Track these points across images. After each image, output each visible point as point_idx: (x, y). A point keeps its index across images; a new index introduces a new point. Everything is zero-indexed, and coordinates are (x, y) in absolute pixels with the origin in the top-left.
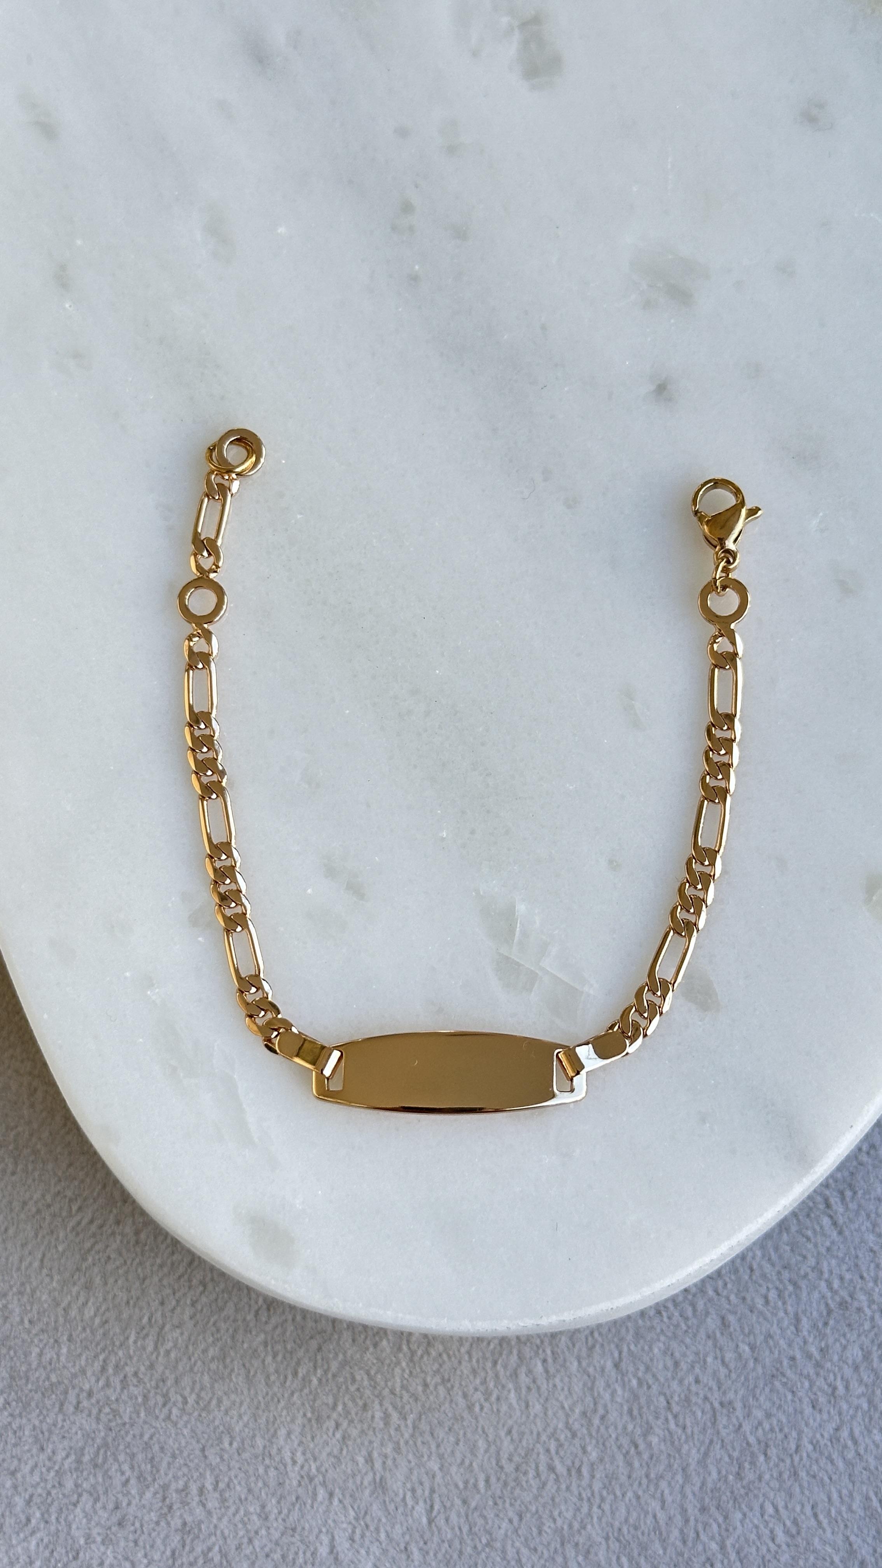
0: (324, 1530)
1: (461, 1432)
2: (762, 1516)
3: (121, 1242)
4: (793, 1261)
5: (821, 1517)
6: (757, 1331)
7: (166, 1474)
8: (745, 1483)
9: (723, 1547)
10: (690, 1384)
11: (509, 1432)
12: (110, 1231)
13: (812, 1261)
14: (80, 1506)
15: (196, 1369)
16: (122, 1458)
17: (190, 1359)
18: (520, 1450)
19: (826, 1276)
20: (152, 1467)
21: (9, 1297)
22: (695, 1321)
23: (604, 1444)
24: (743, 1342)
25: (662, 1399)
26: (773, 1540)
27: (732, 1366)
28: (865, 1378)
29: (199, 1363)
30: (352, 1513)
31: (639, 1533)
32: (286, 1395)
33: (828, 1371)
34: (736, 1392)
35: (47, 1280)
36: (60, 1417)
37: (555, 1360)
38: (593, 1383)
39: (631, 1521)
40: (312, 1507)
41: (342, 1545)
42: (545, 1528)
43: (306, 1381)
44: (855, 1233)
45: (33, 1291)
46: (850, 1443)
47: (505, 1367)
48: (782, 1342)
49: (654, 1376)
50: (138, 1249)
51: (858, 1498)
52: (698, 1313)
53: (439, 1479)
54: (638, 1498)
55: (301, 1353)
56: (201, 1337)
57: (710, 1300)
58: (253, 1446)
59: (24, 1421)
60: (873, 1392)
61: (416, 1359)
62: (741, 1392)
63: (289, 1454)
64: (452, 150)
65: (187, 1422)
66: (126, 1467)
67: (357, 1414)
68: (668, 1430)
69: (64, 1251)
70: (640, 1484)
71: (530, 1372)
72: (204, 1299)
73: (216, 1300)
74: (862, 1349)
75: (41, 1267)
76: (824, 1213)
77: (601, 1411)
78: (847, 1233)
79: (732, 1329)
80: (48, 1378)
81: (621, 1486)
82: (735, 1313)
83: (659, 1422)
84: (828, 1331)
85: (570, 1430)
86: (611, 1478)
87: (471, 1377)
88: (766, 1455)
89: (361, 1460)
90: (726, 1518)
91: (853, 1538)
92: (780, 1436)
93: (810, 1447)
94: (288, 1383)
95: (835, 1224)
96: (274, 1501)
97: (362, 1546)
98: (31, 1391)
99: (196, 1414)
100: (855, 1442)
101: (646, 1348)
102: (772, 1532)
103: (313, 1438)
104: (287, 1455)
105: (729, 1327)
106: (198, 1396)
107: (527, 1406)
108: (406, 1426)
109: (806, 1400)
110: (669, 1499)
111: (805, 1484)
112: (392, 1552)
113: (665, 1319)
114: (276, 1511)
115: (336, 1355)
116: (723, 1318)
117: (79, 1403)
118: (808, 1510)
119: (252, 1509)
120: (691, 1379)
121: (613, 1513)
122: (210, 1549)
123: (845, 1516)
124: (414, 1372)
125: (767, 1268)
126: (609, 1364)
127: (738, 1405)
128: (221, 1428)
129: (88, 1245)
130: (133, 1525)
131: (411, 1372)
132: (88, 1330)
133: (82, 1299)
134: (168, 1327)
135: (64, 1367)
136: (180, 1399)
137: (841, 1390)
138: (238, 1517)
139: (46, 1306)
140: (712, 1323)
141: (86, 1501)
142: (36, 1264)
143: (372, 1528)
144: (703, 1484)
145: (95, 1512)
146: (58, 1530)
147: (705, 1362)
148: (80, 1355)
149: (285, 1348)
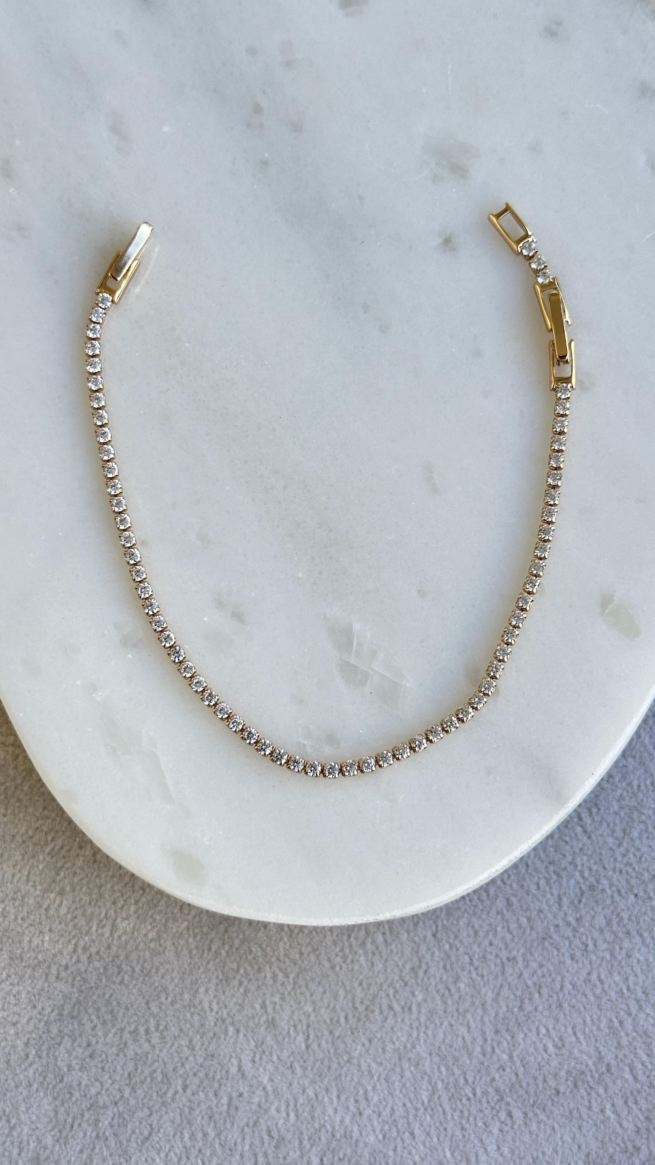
0: (234, 1055)
1: (327, 985)
2: (538, 1035)
3: (84, 861)
4: (556, 859)
5: (579, 1035)
6: (532, 908)
7: (122, 1021)
8: (526, 1012)
9: (511, 1057)
10: (485, 946)
11: (361, 984)
12: (75, 854)
13: (569, 858)
14: (62, 1045)
15: (140, 948)
16: (91, 1011)
17: (135, 941)
18: (368, 996)
19: (579, 868)
20: (112, 1016)
21: (7, 902)
22: (488, 903)
23: (427, 990)
24: (522, 916)
25: (466, 957)
26: (546, 1051)
27: (515, 933)
28: (608, 938)
29: (142, 943)
30: (253, 1043)
31: (453, 1050)
32: (204, 963)
33: (582, 934)
34: (518, 951)
35: (32, 890)
36: (46, 984)
37: (391, 933)
38: (418, 948)
39: (447, 1041)
40: (225, 1040)
41: (247, 1066)
42: (388, 1049)
43: (217, 953)
44: (599, 838)
45: (23, 897)
46: (598, 983)
47: (357, 939)
48: (549, 915)
49: (461, 942)
50: (96, 866)
51: (604, 1021)
52: (491, 897)
53: (312, 1018)
54: (451, 1025)
55: (213, 935)
56: (143, 926)
57: (499, 888)
58: (182, 1000)
59: (21, 988)
60: (614, 948)
61: (294, 935)
62: (522, 950)
63: (208, 1004)
64: (289, 64)
65: (135, 985)
66: (94, 1017)
67: (254, 975)
68: (471, 978)
69: (43, 869)
70: (453, 1016)
71: (374, 942)
72: (143, 899)
73: (152, 900)
74: (605, 918)
75: (28, 881)
76: (578, 824)
77: (424, 967)
78: (593, 837)
79: (514, 907)
80: (36, 958)
81: (440, 1018)
82: (516, 896)
83: (465, 973)
84: (582, 906)
85: (403, 980)
86: (432, 1013)
87: (333, 947)
88: (539, 993)
89: (258, 1006)
90: (513, 1037)
91: (601, 1048)
92: (549, 980)
93: (570, 987)
94: (205, 956)
95: (585, 832)
96: (198, 1037)
97: (260, 1065)
98: (25, 967)
99: (141, 979)
100: (602, 982)
101: (455, 922)
102: (545, 1046)
103: (224, 993)
104: (206, 1005)
105: (512, 905)
106: (142, 966)
107: (373, 966)
108: (289, 982)
109: (567, 955)
110: (473, 1025)
111: (567, 1013)
112: (281, 1068)
113: (468, 902)
114: (200, 1044)
115: (238, 935)
116: (508, 900)
117: (58, 974)
118: (570, 1030)
119: (183, 1043)
120: (486, 942)
121: (434, 1036)
122: (155, 1071)
123: (595, 1033)
124: (293, 945)
125: (538, 864)
126: (429, 934)
127: (520, 959)
128: (160, 988)
129: (60, 864)
130: (101, 1056)
131: (291, 945)
132: (63, 924)
133: (58, 902)
134: (119, 920)
135: (47, 950)
136: (129, 968)
137: (591, 946)
138: (173, 1049)
139: (32, 907)
140: (501, 903)
141: (67, 1042)
142: (24, 878)
143: (267, 1053)
144: (497, 1015)
145: (74, 1049)
146: (48, 1063)
147: (496, 930)
148: (58, 941)
149: (202, 931)
